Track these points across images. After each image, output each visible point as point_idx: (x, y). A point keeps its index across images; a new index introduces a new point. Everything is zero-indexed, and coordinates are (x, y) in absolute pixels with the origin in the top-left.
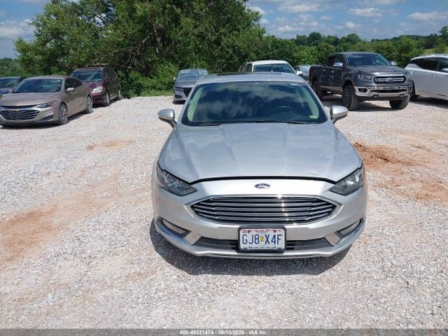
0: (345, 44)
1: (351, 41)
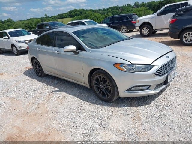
0: (8, 23)
1: (10, 22)
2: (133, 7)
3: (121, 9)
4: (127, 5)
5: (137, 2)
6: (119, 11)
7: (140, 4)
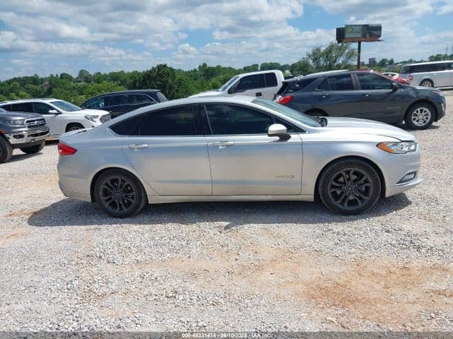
2: (77, 81)
3: (47, 83)
4: (61, 75)
5: (86, 71)
6: (42, 87)
7: (93, 75)
